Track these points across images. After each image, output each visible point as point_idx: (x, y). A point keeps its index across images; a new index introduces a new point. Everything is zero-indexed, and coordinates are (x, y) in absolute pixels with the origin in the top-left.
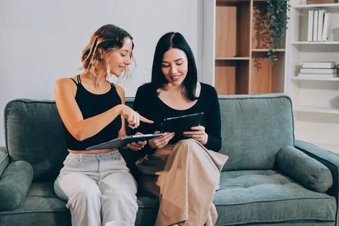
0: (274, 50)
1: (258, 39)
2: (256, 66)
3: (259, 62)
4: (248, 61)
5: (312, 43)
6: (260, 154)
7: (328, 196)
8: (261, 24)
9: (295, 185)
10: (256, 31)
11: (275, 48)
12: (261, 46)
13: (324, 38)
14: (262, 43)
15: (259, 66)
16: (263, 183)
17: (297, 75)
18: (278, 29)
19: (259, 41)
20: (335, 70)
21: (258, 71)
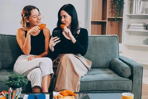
0: (118, 18)
1: (112, 13)
2: (111, 25)
3: (113, 23)
4: (106, 22)
5: (135, 14)
6: (103, 62)
7: (129, 80)
8: (113, 6)
9: (115, 74)
10: (111, 9)
11: (118, 17)
12: (113, 16)
13: (140, 13)
14: (114, 14)
15: (112, 25)
16: (101, 74)
17: (128, 29)
18: (119, 8)
19: (112, 14)
20: (145, 27)
21: (112, 27)
